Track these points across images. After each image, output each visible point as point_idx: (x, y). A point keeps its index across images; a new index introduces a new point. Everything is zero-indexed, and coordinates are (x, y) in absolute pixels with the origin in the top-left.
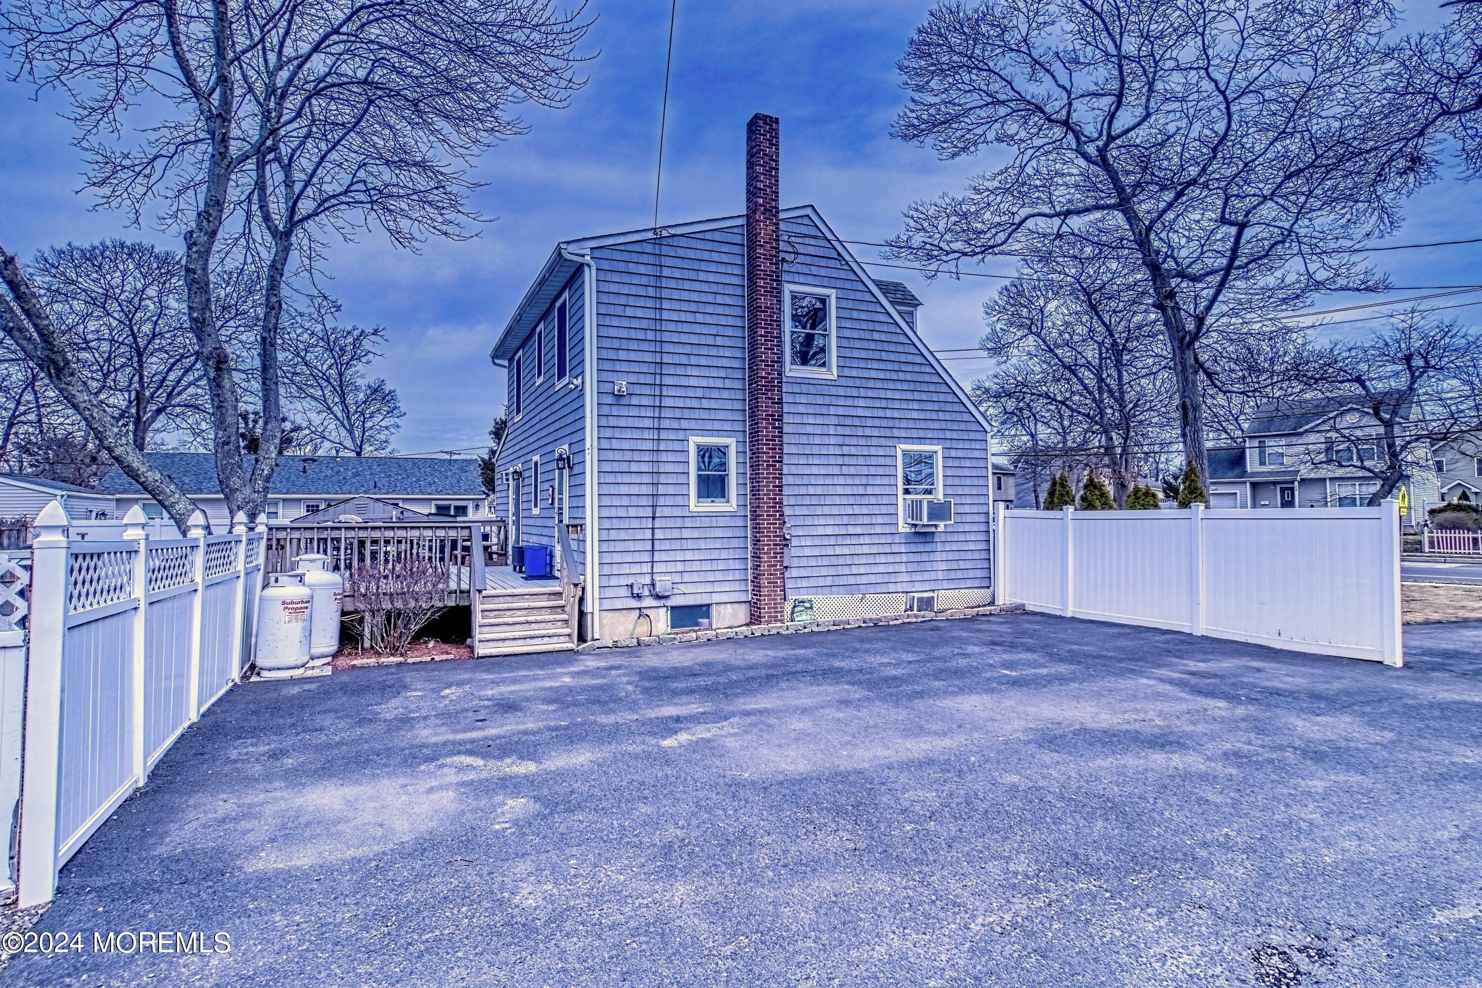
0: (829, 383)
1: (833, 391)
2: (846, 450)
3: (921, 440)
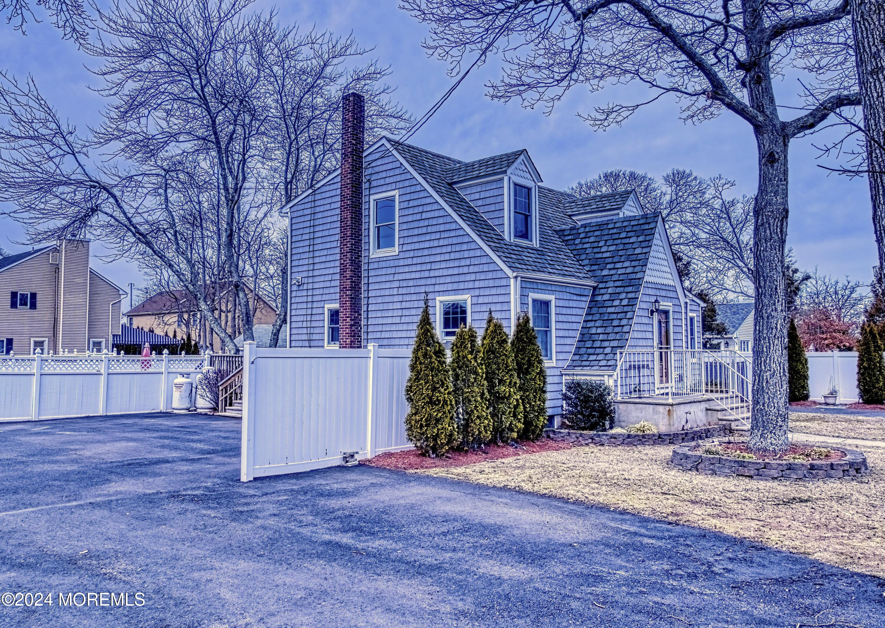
0: (394, 258)
1: (397, 263)
2: (404, 305)
3: (456, 291)
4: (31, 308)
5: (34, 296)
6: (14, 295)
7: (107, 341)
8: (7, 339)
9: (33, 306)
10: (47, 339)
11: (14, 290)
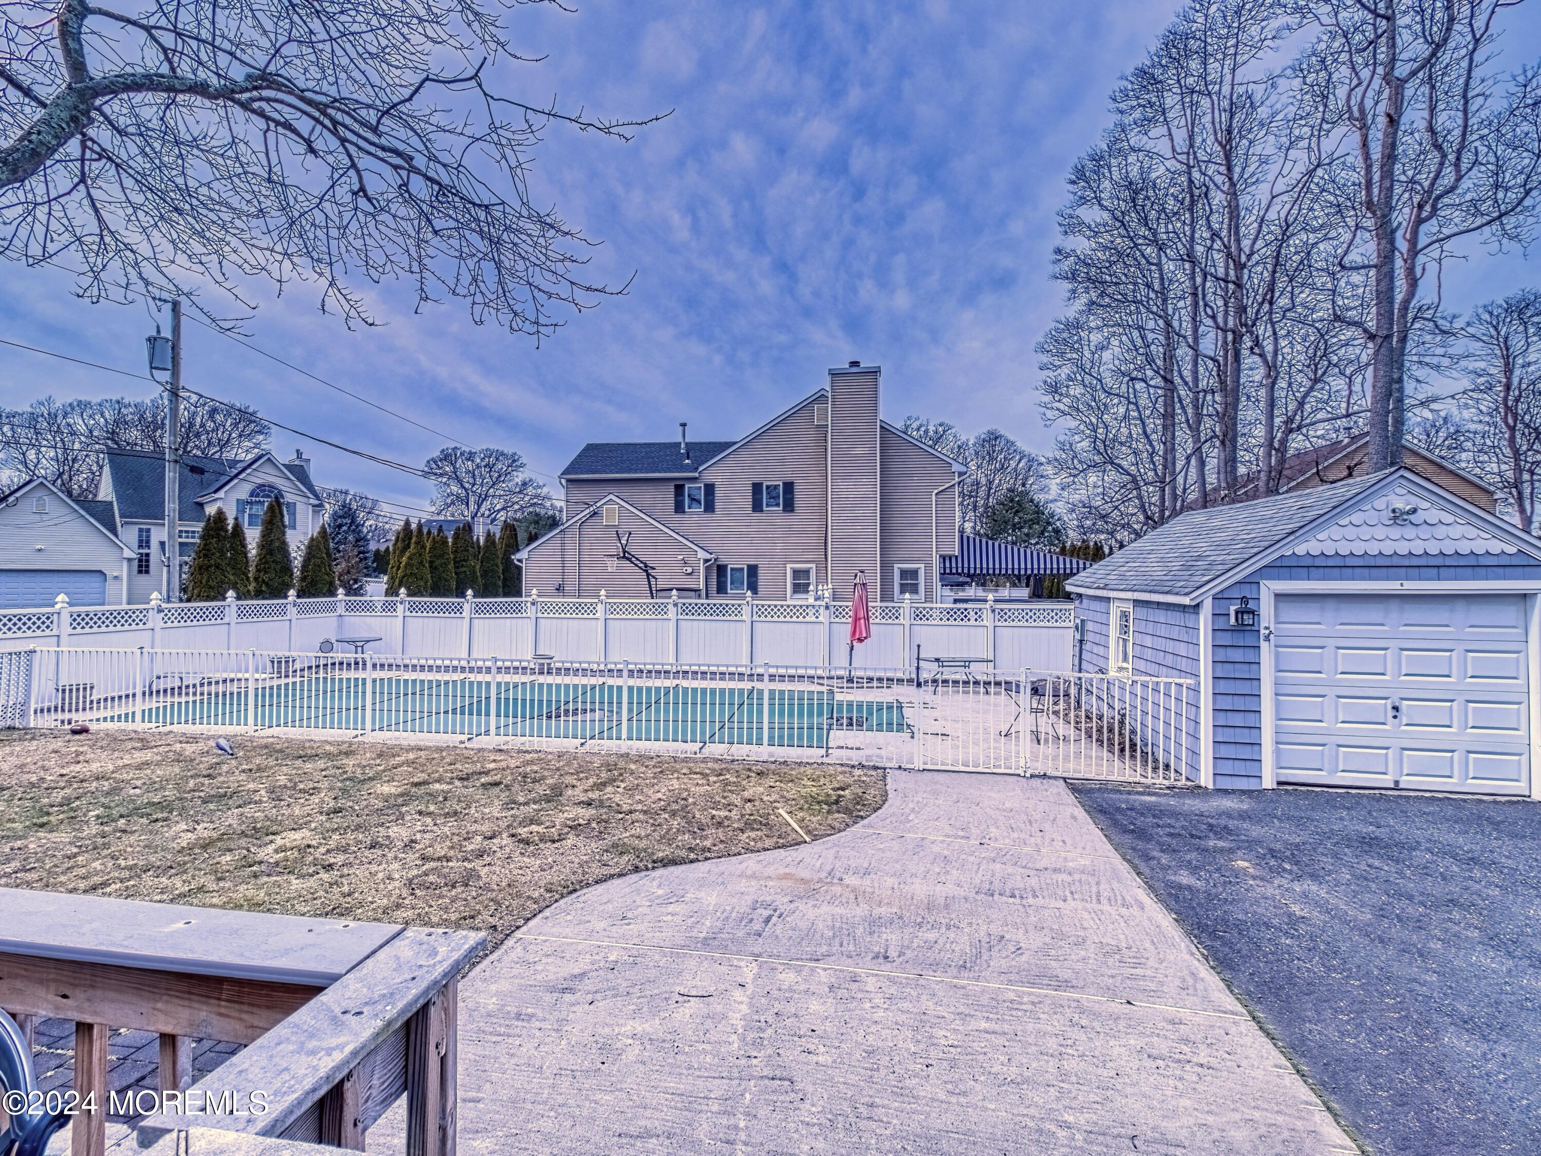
4: (784, 510)
5: (789, 487)
6: (757, 488)
7: (928, 567)
8: (749, 567)
9: (789, 507)
10: (814, 566)
11: (757, 480)
